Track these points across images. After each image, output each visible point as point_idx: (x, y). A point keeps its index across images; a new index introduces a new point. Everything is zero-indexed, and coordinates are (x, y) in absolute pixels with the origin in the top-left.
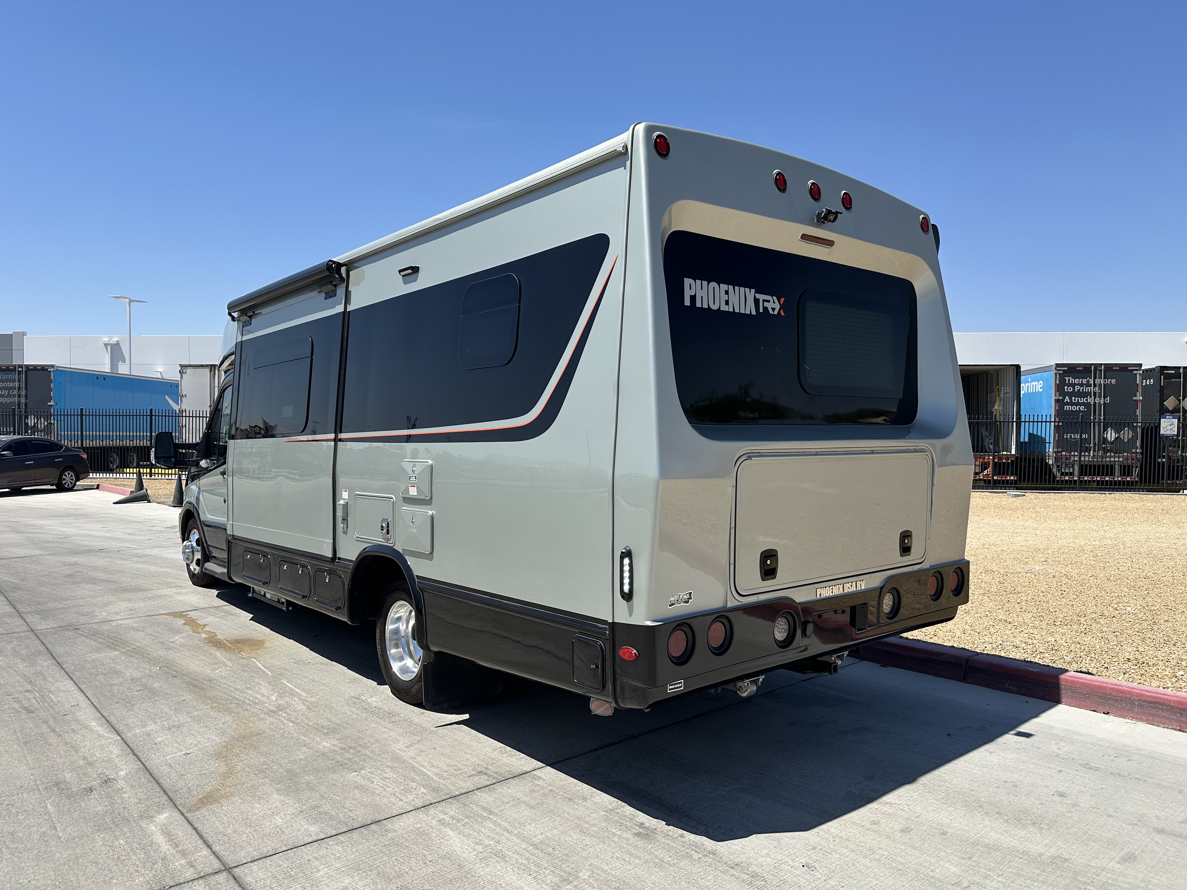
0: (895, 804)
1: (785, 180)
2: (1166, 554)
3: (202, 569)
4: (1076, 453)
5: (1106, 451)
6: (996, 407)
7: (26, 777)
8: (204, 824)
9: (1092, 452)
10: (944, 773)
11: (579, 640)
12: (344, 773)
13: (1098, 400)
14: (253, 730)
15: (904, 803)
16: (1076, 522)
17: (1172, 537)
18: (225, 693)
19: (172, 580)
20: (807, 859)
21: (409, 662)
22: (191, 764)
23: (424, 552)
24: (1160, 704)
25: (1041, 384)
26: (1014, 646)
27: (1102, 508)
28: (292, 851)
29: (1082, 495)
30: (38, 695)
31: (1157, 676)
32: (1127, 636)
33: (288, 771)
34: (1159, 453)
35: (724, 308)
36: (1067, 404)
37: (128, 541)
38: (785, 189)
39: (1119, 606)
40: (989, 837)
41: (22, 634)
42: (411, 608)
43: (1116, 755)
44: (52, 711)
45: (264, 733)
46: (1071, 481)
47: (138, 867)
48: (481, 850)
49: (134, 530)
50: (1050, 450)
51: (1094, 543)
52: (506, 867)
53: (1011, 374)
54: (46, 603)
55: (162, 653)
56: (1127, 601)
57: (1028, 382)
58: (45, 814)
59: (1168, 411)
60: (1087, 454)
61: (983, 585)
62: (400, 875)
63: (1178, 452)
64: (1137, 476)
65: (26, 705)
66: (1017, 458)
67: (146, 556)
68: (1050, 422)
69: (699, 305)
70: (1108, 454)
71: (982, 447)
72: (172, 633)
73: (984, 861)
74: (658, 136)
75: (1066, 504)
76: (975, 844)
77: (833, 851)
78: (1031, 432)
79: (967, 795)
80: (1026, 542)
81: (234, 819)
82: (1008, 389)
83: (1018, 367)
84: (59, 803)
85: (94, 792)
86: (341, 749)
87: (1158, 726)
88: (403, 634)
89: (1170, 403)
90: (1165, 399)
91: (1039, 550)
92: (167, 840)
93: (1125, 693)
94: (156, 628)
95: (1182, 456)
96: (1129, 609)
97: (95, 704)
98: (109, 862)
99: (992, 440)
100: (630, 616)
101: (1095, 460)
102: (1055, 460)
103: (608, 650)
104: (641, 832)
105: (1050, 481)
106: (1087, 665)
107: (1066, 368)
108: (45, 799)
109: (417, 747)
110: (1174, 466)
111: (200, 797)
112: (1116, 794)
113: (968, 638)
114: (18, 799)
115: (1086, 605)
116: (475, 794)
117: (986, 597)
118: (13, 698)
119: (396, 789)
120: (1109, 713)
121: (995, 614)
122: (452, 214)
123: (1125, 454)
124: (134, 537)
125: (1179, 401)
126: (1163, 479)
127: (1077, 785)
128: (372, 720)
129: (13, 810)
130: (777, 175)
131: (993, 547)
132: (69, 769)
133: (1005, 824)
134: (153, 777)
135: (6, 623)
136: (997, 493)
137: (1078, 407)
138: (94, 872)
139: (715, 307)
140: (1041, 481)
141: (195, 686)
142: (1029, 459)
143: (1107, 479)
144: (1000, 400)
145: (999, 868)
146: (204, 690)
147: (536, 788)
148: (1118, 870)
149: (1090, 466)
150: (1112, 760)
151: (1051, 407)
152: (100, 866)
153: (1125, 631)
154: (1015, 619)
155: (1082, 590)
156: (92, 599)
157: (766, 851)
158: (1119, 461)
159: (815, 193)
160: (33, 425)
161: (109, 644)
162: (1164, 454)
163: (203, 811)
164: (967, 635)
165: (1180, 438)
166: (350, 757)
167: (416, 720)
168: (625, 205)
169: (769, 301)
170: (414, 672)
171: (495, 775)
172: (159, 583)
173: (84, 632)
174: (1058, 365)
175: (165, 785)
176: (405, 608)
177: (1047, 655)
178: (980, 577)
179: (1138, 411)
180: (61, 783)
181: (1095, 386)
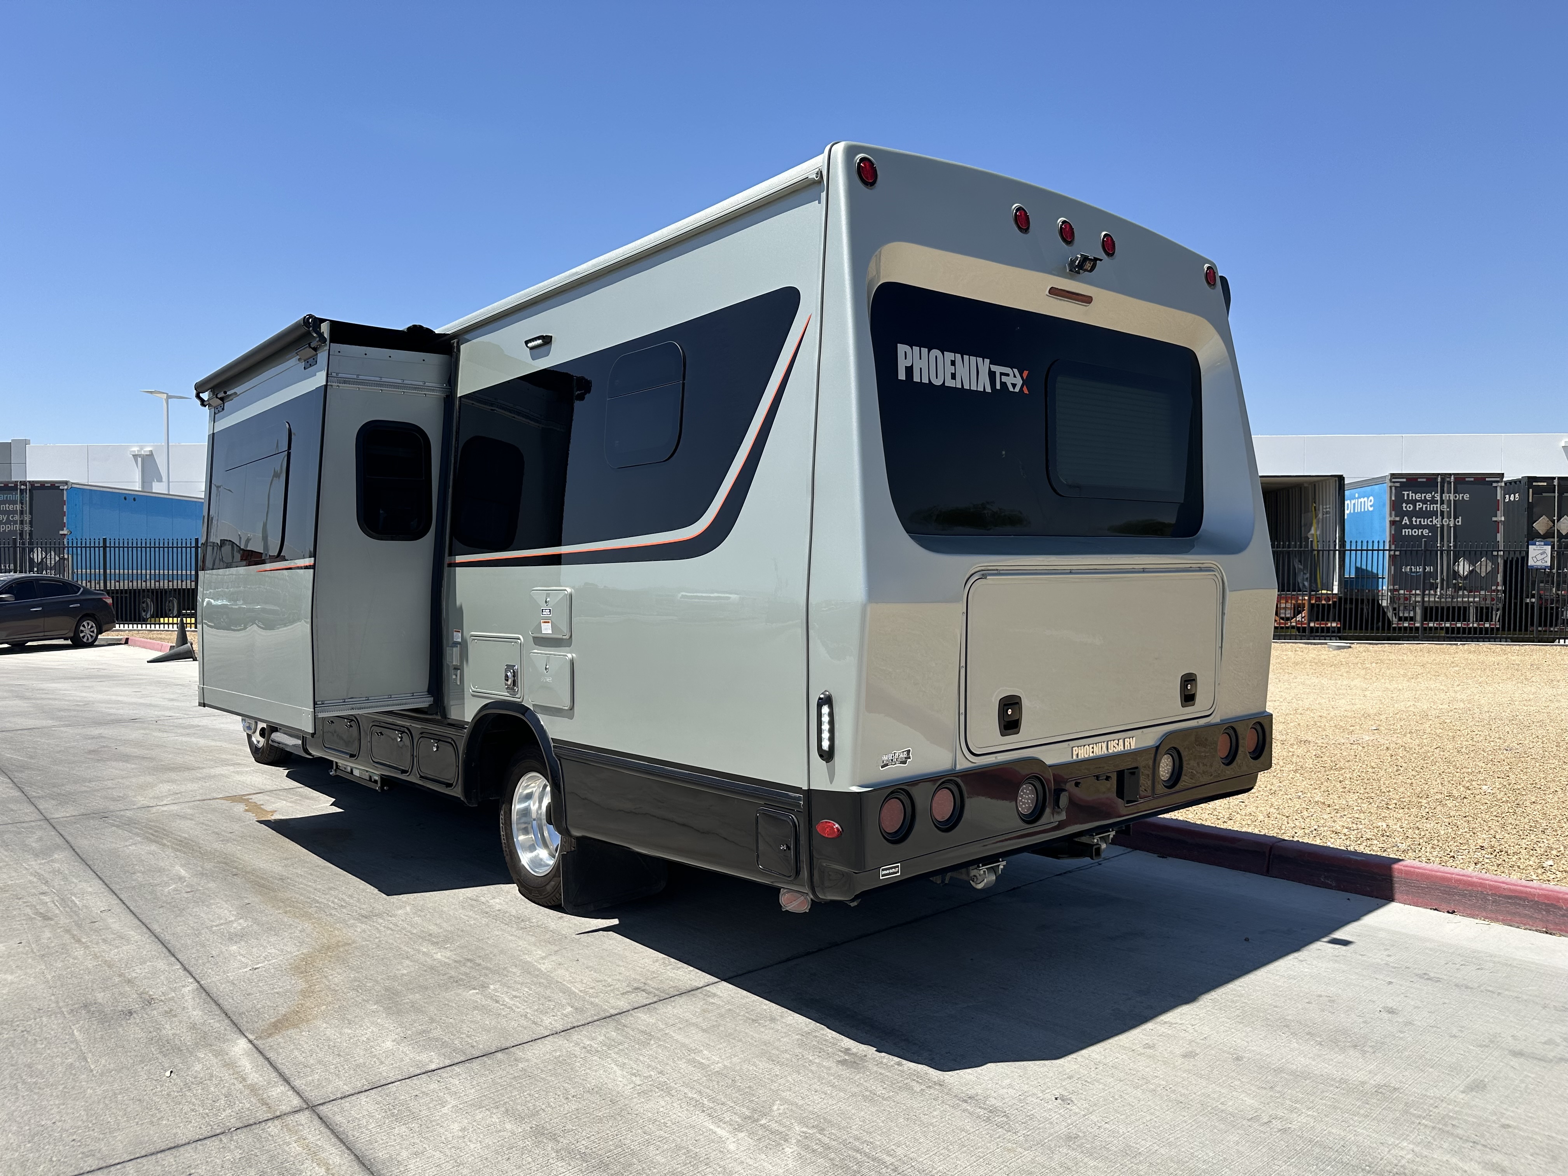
0: (1175, 1024)
1: (1027, 218)
2: (1535, 720)
3: (268, 741)
4: (1418, 592)
5: (1457, 588)
6: (1313, 531)
7: (45, 998)
8: (278, 1054)
9: (1439, 590)
10: (1240, 986)
11: (765, 814)
12: (459, 991)
13: (1446, 521)
14: (340, 939)
15: (1187, 1022)
16: (1418, 680)
17: (1544, 699)
18: (301, 894)
19: (229, 757)
20: (1061, 1090)
21: (543, 854)
22: (259, 981)
23: (561, 707)
24: (1520, 899)
25: (1371, 501)
26: (1333, 832)
27: (1453, 663)
28: (393, 1084)
29: (1426, 646)
30: (56, 898)
31: (1519, 867)
32: (1482, 822)
33: (386, 990)
34: (1528, 591)
35: (950, 383)
36: (1406, 526)
37: (168, 709)
38: (1028, 228)
39: (1471, 785)
40: (1296, 1063)
41: (33, 824)
42: (545, 782)
43: (1463, 963)
44: (76, 918)
45: (354, 942)
46: (1411, 629)
47: (194, 1105)
48: (638, 1083)
49: (177, 695)
50: (1384, 588)
51: (1441, 707)
52: (672, 1102)
53: (1332, 489)
54: (63, 785)
55: (217, 846)
56: (1482, 778)
57: (1355, 498)
58: (72, 1042)
59: (1539, 536)
60: (1432, 592)
61: (1294, 760)
62: (535, 1114)
63: (1551, 590)
64: (1499, 621)
65: (42, 911)
66: (1340, 599)
67: (193, 726)
68: (1384, 550)
69: (916, 379)
70: (1461, 593)
71: (1294, 585)
72: (230, 821)
73: (1290, 1091)
74: (862, 160)
75: (1405, 658)
76: (1278, 1071)
77: (1095, 1080)
78: (1359, 565)
79: (1269, 1012)
80: (1352, 706)
81: (318, 1046)
82: (1328, 507)
83: (1341, 478)
84: (89, 1029)
85: (135, 1015)
86: (456, 961)
87: (1518, 927)
88: (534, 815)
89: (1541, 525)
90: (1534, 519)
91: (1369, 716)
92: (231, 1073)
93: (1476, 886)
94: (210, 816)
95: (1558, 594)
96: (1484, 787)
97: (132, 908)
98: (156, 1099)
99: (1308, 575)
100: (831, 782)
101: (1443, 600)
102: (1391, 601)
103: (802, 825)
104: (846, 1060)
105: (1383, 629)
106: (1427, 854)
107: (1405, 480)
108: (70, 1024)
109: (554, 958)
110: (1546, 608)
111: (273, 1020)
112: (1461, 1009)
113: (1274, 822)
114: (36, 1024)
115: (1429, 783)
116: (631, 1014)
117: (1298, 775)
118: (25, 902)
119: (528, 1011)
120: (1454, 912)
121: (1309, 795)
122: (594, 266)
123: (1483, 593)
124: (176, 704)
125: (1553, 522)
126: (1532, 625)
127: (1412, 1000)
128: (495, 927)
129: (30, 1038)
130: (1017, 210)
131: (1308, 712)
132: (101, 988)
133: (1317, 1047)
134: (211, 997)
135: (12, 810)
136: (1315, 644)
137: (1420, 531)
138: (137, 1111)
139: (938, 382)
140: (1372, 629)
141: (263, 886)
142: (1357, 600)
143: (1459, 625)
144: (1318, 523)
145: (1309, 1099)
146: (274, 890)
147: (710, 1007)
148: (1462, 1101)
149: (1437, 608)
150: (1458, 969)
151: (1384, 531)
152: (145, 1104)
153: (1479, 815)
154: (1335, 801)
155: (1425, 765)
156: (125, 780)
157: (1008, 1081)
158: (1474, 602)
159: (1067, 234)
160: (39, 560)
161: (147, 835)
162: (1534, 592)
163: (278, 1038)
164: (1272, 819)
165: (1555, 571)
166: (468, 971)
167: (553, 926)
168: (820, 248)
169: (1008, 375)
170: (548, 865)
171: (656, 992)
172: (211, 760)
173: (114, 820)
174: (1393, 476)
175: (226, 1006)
176: (538, 782)
177: (1375, 842)
178: (1291, 750)
179: (1499, 535)
180: (91, 1004)
181: (1442, 502)
